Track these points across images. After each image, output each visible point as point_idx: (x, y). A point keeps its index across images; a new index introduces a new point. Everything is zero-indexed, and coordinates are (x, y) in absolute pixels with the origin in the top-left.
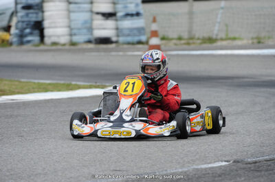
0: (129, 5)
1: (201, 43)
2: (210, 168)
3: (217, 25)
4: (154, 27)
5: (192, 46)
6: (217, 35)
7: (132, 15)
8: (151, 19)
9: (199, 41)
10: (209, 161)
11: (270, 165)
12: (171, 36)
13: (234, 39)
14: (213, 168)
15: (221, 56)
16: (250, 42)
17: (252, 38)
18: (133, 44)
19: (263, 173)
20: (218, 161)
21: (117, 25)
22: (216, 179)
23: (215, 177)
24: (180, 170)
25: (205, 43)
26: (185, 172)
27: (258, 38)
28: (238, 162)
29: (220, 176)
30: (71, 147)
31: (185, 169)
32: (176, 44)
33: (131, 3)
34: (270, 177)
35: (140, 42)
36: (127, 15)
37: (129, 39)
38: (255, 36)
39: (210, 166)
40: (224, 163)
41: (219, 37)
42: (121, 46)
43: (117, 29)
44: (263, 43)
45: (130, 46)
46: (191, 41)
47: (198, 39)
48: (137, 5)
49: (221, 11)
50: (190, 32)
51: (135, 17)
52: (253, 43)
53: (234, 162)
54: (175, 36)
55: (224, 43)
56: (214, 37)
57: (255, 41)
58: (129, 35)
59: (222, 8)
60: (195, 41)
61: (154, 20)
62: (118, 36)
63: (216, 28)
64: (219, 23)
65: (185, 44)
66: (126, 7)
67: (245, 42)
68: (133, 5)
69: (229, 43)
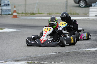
0: (5, 2)
1: (30, 15)
2: (52, 55)
3: (35, 9)
4: (15, 9)
5: (27, 16)
6: (35, 12)
7: (6, 5)
8: (14, 6)
9: (29, 14)
10: (50, 52)
11: (70, 54)
12: (19, 12)
13: (41, 13)
14: (52, 54)
15: (38, 19)
16: (47, 14)
17: (47, 13)
18: (7, 15)
19: (69, 56)
20: (53, 52)
21: (1, 8)
22: (55, 58)
23: (55, 57)
24: (42, 55)
25: (31, 15)
26: (44, 56)
27: (49, 13)
28: (60, 53)
29: (56, 57)
30: (3, 48)
31: (44, 55)
32: (21, 15)
33: (6, 1)
34: (72, 57)
35: (9, 14)
36: (5, 5)
37: (5, 13)
38: (48, 13)
39: (51, 54)
40: (55, 53)
41: (36, 13)
42: (3, 16)
43: (1, 10)
44: (51, 15)
45: (6, 16)
46: (26, 14)
47: (29, 13)
48: (8, 2)
49: (37, 4)
50: (25, 11)
51: (7, 6)
52: (48, 15)
53: (59, 53)
54: (21, 12)
55: (38, 15)
56: (34, 13)
57: (49, 14)
58: (5, 12)
59: (37, 3)
60: (28, 14)
61: (15, 7)
62: (1, 12)
63: (35, 10)
64: (36, 8)
66: (4, 2)
67: (45, 15)
68: (7, 2)
69: (40, 15)
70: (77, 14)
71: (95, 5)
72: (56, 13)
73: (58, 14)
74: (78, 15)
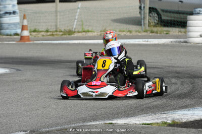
0: (8, 6)
1: (62, 35)
5: (56, 36)
6: (75, 29)
7: (10, 13)
9: (61, 33)
10: (11, 131)
12: (40, 30)
13: (88, 31)
16: (99, 34)
17: (101, 31)
18: (10, 35)
25: (65, 34)
27: (104, 31)
28: (34, 132)
32: (43, 36)
33: (9, 4)
35: (16, 34)
36: (7, 13)
37: (8, 32)
38: (103, 29)
40: (22, 133)
42: (1, 37)
45: (8, 37)
48: (14, 6)
49: (79, 10)
51: (12, 15)
54: (44, 29)
55: (80, 35)
56: (73, 30)
58: (7, 29)
59: (78, 8)
60: (58, 33)
63: (75, 23)
64: (75, 19)
65: (50, 35)
66: (5, 7)
67: (95, 34)
68: (11, 6)
69: (83, 35)
70: (165, 32)
71: (200, 11)
72: (120, 31)
73: (124, 31)
74: (167, 34)
